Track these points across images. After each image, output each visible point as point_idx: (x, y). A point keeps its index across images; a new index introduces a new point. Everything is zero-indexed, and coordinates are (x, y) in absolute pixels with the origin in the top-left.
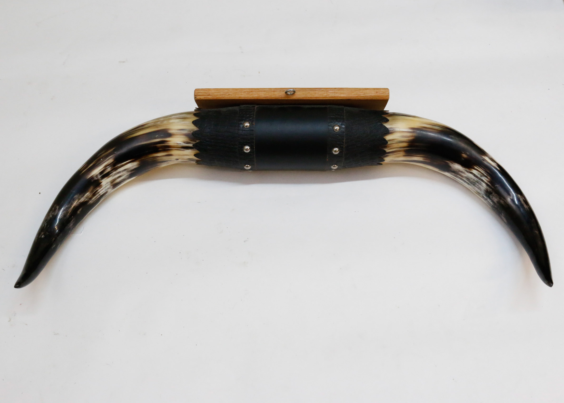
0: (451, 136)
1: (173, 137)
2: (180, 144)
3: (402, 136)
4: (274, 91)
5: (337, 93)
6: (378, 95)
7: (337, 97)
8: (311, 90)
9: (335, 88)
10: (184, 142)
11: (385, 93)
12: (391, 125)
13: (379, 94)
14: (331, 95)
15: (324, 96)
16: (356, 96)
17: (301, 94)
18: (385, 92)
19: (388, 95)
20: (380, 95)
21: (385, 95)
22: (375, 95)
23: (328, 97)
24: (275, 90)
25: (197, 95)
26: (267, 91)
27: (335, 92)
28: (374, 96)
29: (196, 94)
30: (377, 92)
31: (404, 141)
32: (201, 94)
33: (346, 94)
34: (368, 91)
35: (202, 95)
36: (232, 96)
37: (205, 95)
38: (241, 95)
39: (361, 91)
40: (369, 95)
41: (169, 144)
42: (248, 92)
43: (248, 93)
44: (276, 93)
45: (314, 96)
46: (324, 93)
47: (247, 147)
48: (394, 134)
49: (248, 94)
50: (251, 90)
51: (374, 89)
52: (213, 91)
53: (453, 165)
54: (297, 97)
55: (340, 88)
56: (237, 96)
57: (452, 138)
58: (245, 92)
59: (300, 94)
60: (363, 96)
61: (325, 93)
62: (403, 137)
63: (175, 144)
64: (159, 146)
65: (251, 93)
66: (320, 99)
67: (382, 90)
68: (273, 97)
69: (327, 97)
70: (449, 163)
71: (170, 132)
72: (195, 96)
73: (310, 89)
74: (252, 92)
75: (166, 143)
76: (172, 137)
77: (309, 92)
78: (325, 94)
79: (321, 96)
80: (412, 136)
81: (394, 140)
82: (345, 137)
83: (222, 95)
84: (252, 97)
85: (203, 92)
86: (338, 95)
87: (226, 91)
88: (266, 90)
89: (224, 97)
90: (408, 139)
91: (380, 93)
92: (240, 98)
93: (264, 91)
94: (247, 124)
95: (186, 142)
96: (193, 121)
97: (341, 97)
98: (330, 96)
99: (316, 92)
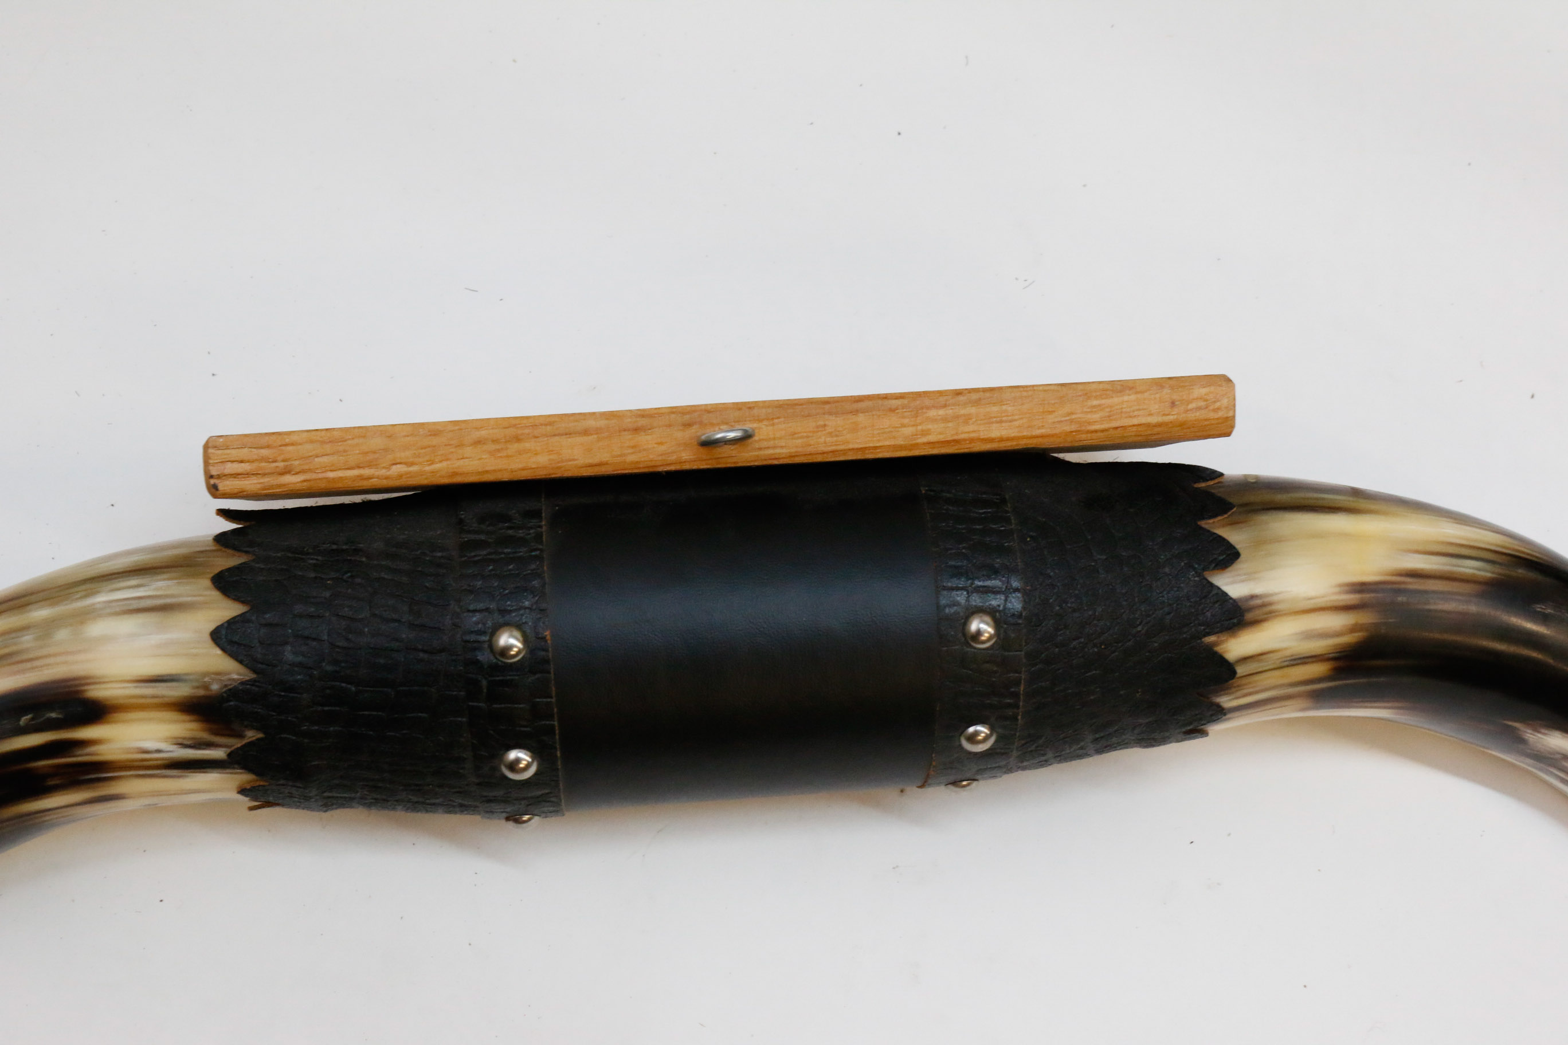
0: (1539, 608)
1: (115, 722)
2: (159, 751)
3: (1302, 633)
4: (636, 430)
5: (967, 419)
6: (1182, 417)
7: (972, 440)
8: (830, 413)
9: (958, 393)
10: (180, 741)
11: (1218, 405)
12: (1251, 577)
13: (1187, 411)
14: (940, 433)
15: (900, 442)
16: (1068, 428)
17: (780, 438)
18: (1215, 402)
19: (1230, 414)
20: (1192, 416)
21: (1216, 416)
22: (1167, 419)
23: (924, 444)
24: (642, 422)
25: (219, 477)
26: (598, 431)
27: (958, 417)
28: (1159, 425)
29: (214, 471)
30: (1173, 404)
31: (1313, 654)
32: (240, 471)
33: (1017, 423)
34: (1129, 398)
35: (247, 475)
36: (414, 469)
37: (264, 475)
38: (461, 463)
39: (1095, 402)
40: (1135, 421)
41: (97, 754)
42: (495, 441)
43: (498, 447)
44: (645, 440)
45: (848, 443)
46: (903, 426)
47: (520, 755)
48: (1266, 625)
49: (499, 451)
50: (511, 431)
51: (1159, 383)
52: (308, 449)
53: (1539, 735)
54: (762, 453)
55: (985, 390)
56: (437, 466)
57: (1544, 619)
58: (478, 442)
59: (774, 439)
60: (1103, 431)
61: (906, 421)
62: (1310, 635)
63: (129, 751)
64: (44, 767)
65: (516, 446)
66: (880, 456)
67: (1199, 391)
68: (632, 463)
69: (916, 446)
70: (1518, 729)
71: (97, 692)
72: (212, 481)
73: (827, 407)
74: (518, 439)
75: (80, 752)
76: (108, 722)
77: (822, 423)
78: (908, 431)
79: (887, 443)
80: (1353, 629)
81: (1264, 657)
82: (1023, 672)
83: (359, 467)
84: (523, 469)
85: (255, 457)
86: (974, 431)
87: (377, 442)
88: (591, 423)
89: (369, 478)
90: (1334, 646)
91: (1190, 406)
92: (458, 479)
93: (586, 432)
94: (512, 641)
95: (188, 743)
96: (212, 626)
97: (991, 440)
98: (932, 438)
99: (861, 418)
